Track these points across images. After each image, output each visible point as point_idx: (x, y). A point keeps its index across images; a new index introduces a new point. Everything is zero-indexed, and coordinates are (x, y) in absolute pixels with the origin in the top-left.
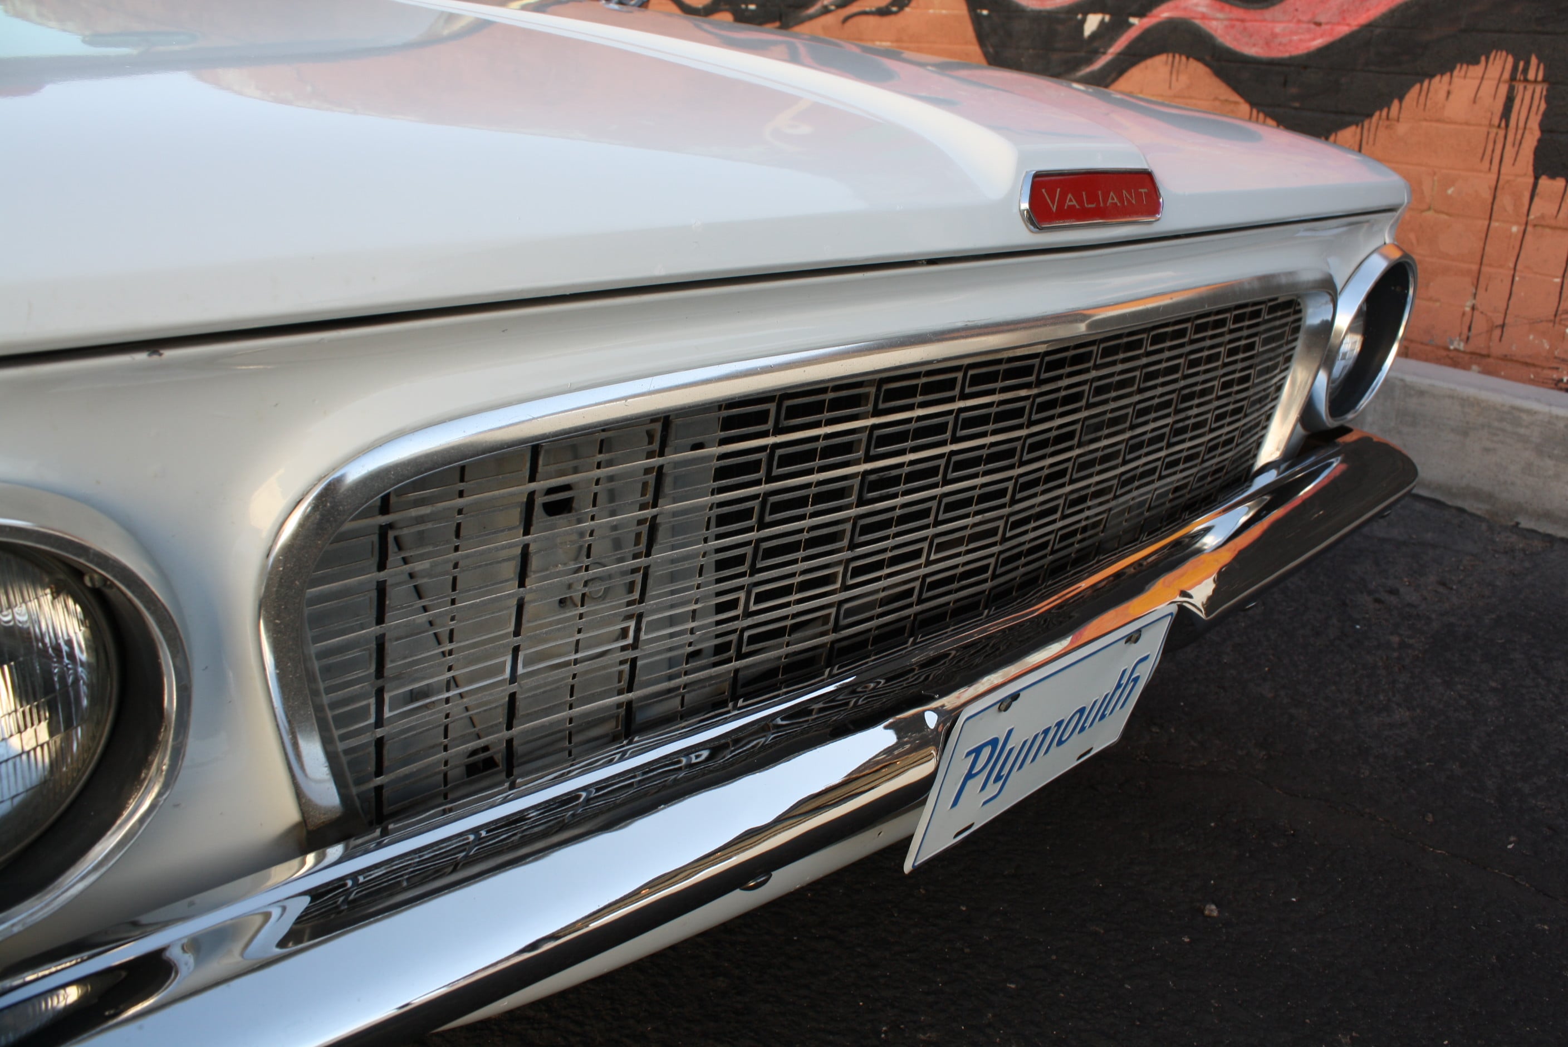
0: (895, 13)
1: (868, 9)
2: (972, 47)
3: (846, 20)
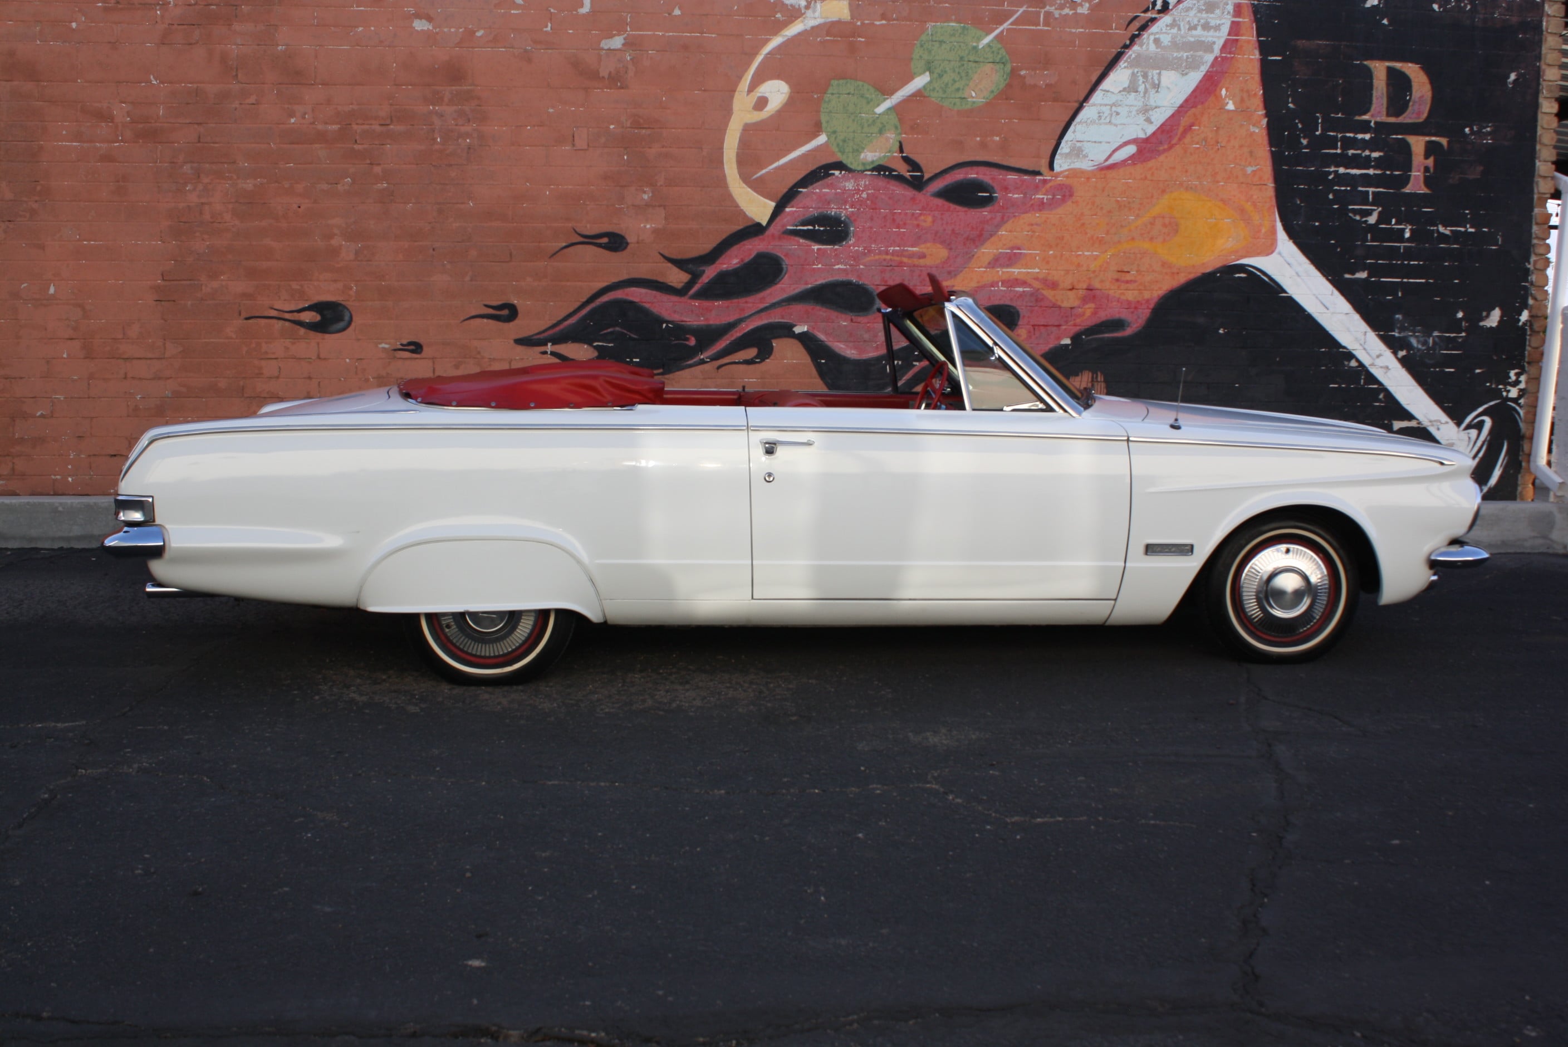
0: (759, 363)
1: (737, 361)
2: (815, 380)
3: (719, 368)
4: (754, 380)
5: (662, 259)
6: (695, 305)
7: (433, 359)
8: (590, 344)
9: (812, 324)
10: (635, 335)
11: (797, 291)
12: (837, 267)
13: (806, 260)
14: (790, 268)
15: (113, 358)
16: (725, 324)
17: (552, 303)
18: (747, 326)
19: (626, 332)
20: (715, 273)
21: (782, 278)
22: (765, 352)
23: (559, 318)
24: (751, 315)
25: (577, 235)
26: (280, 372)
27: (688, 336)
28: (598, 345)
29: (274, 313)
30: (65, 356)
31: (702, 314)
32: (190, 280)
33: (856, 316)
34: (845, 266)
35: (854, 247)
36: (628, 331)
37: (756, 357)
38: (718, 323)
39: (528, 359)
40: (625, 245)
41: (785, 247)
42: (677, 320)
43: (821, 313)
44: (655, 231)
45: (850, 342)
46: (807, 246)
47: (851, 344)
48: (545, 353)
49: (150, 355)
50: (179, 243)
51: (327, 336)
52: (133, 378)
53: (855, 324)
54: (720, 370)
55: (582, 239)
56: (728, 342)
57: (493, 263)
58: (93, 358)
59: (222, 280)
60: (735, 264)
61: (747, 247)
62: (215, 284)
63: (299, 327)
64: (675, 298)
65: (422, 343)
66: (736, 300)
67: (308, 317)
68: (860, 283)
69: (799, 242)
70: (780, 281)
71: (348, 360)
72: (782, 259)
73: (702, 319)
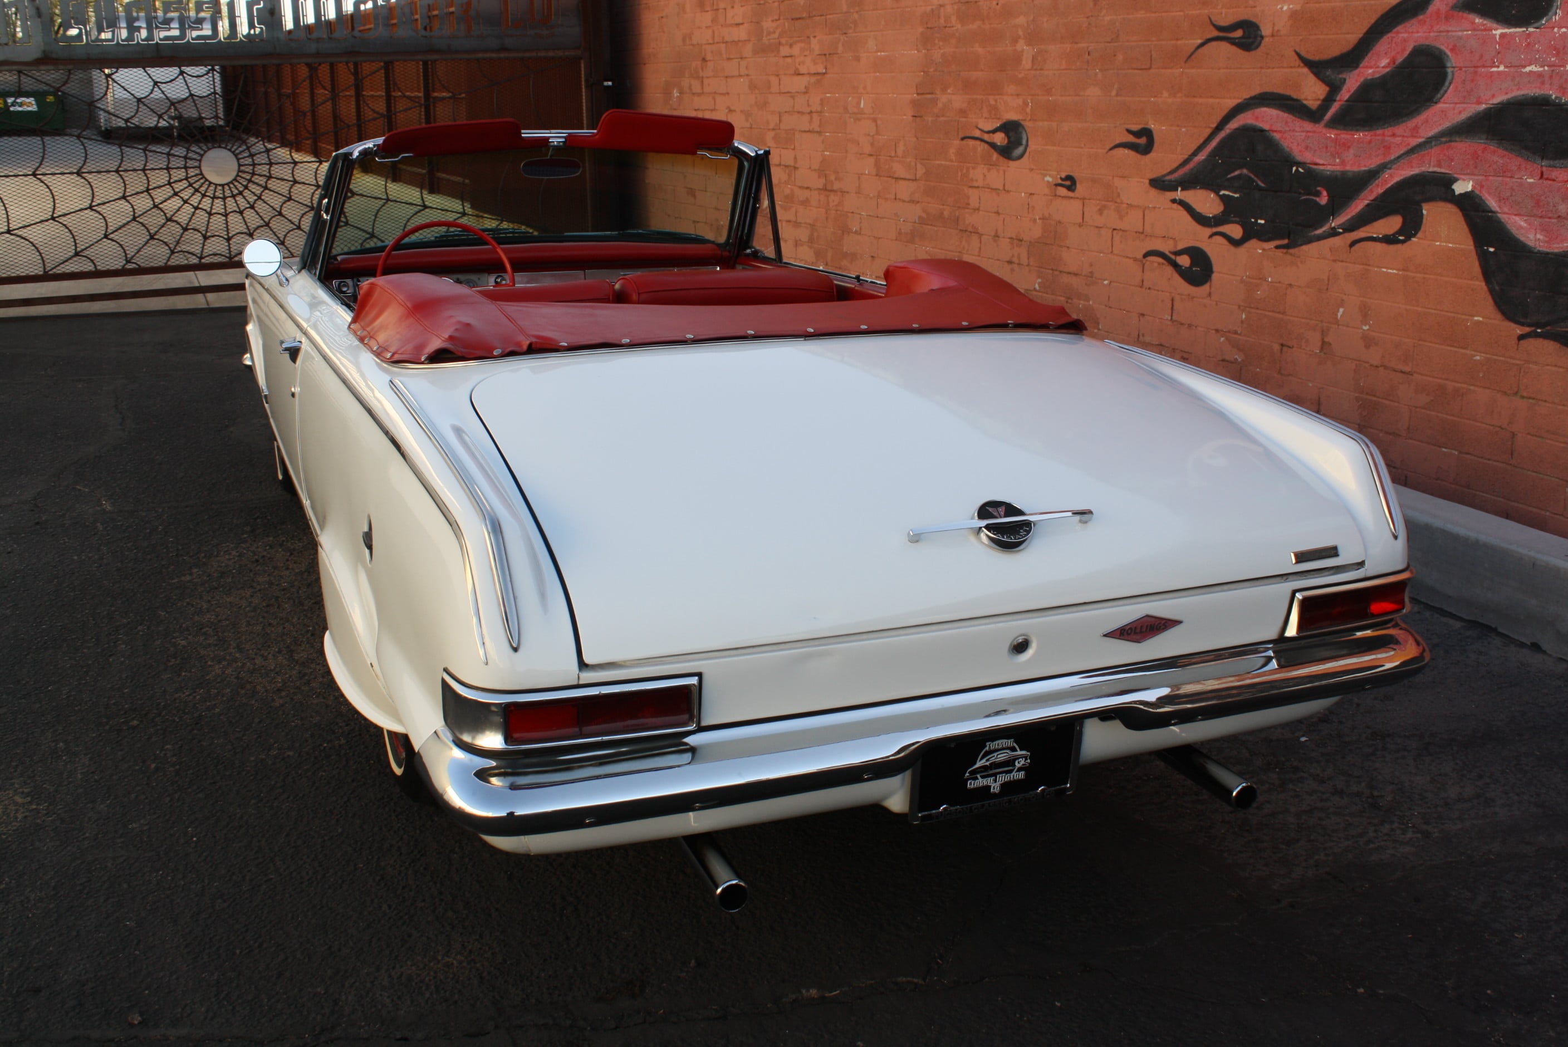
0: (1403, 242)
1: (1375, 236)
2: (1477, 283)
3: (1353, 244)
4: (1395, 271)
5: (1298, 62)
6: (1331, 137)
7: (1083, 199)
8: (1217, 193)
9: (1480, 178)
10: (1263, 182)
11: (1464, 116)
12: (1528, 69)
13: (1481, 56)
14: (1456, 74)
15: (890, 177)
16: (1365, 171)
17: (1184, 130)
18: (1391, 176)
19: (1253, 176)
20: (1359, 84)
21: (1446, 91)
22: (1411, 227)
23: (1190, 153)
24: (1399, 157)
25: (1212, 27)
26: (980, 203)
27: (1319, 188)
28: (1224, 195)
29: (977, 134)
30: (867, 172)
31: (1337, 153)
32: (932, 93)
33: (1550, 166)
34: (1541, 67)
35: (1560, 28)
36: (1255, 176)
37: (1400, 232)
38: (1355, 169)
39: (1160, 208)
40: (1259, 39)
41: (1454, 34)
42: (1308, 162)
43: (1495, 158)
44: (1294, 15)
45: (1535, 216)
46: (1485, 30)
47: (1537, 222)
48: (1174, 201)
49: (908, 177)
50: (926, 51)
51: (1011, 163)
52: (899, 199)
53: (1550, 182)
54: (1353, 248)
55: (1216, 33)
56: (1366, 202)
57: (1136, 71)
58: (880, 176)
59: (949, 94)
60: (1383, 67)
61: (1402, 35)
62: (944, 99)
63: (993, 151)
64: (1308, 126)
65: (1076, 178)
66: (1379, 132)
67: (1000, 138)
68: (1563, 101)
69: (1473, 23)
70: (1443, 95)
71: (1023, 194)
72: (1445, 54)
73: (1338, 160)
